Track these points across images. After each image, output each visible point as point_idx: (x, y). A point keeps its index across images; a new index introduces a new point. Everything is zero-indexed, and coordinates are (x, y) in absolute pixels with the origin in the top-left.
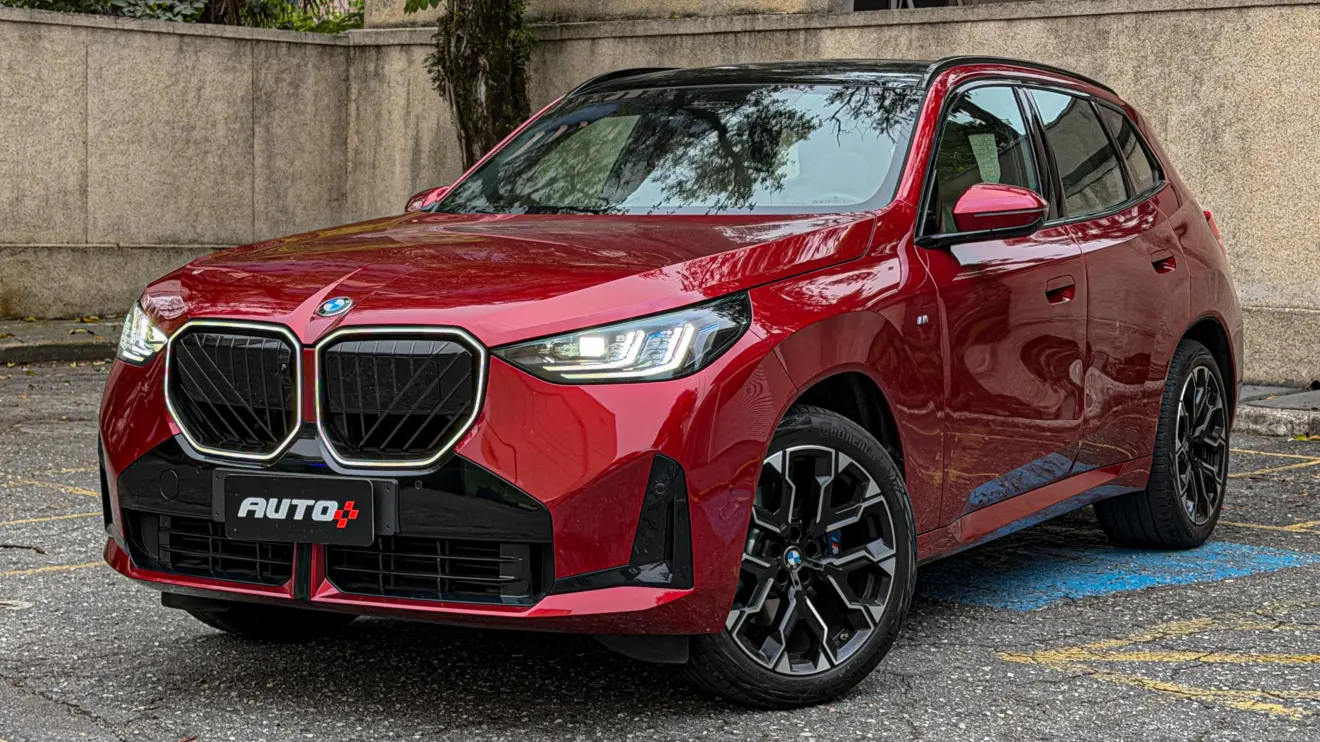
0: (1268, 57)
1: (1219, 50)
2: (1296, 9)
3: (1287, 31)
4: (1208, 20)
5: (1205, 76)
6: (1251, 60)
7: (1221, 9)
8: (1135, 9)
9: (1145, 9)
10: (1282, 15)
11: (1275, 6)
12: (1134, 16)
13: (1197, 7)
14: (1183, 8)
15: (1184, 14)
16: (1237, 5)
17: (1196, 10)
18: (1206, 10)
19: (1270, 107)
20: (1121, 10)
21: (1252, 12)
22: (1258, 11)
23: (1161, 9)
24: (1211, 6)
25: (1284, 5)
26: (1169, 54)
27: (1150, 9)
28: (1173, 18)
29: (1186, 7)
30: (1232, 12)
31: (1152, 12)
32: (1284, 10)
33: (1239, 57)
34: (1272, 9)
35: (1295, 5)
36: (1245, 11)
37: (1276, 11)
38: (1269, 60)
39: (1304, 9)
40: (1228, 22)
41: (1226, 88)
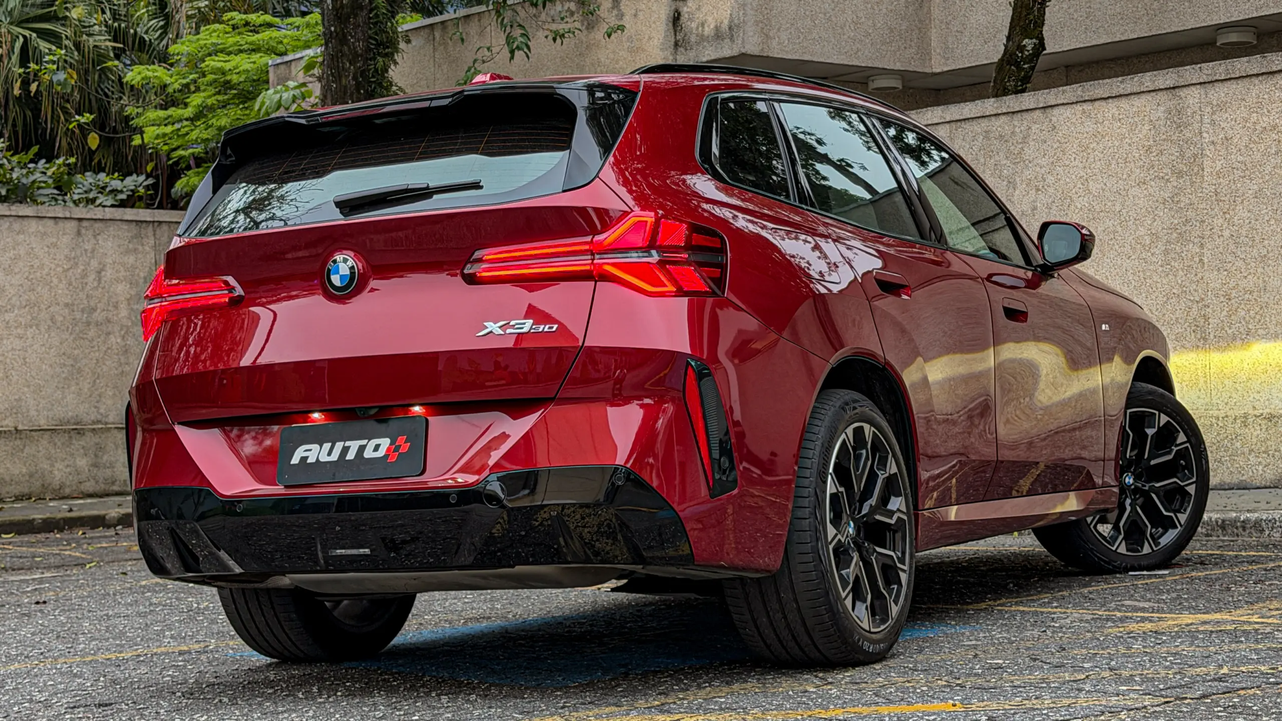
0: (1074, 155)
1: (1029, 152)
2: (1097, 103)
3: (1089, 126)
4: (1016, 123)
5: (1018, 179)
6: (1059, 159)
7: (1027, 110)
8: (947, 120)
9: (958, 118)
10: (1084, 112)
11: (1077, 102)
12: (947, 126)
13: (1005, 111)
14: (992, 113)
15: (993, 119)
16: (1041, 105)
17: (1004, 114)
18: (1013, 113)
19: (1079, 206)
20: (936, 121)
21: (1056, 111)
22: (1062, 109)
23: (973, 116)
24: (1018, 109)
25: (1085, 101)
26: (982, 160)
27: (961, 118)
28: (984, 123)
29: (995, 112)
30: (1037, 112)
31: (965, 120)
32: (1086, 106)
33: (1047, 157)
34: (1074, 106)
35: (1095, 100)
36: (1049, 110)
37: (1079, 107)
38: (1075, 159)
39: (1103, 103)
40: (1035, 123)
41: (1038, 190)
